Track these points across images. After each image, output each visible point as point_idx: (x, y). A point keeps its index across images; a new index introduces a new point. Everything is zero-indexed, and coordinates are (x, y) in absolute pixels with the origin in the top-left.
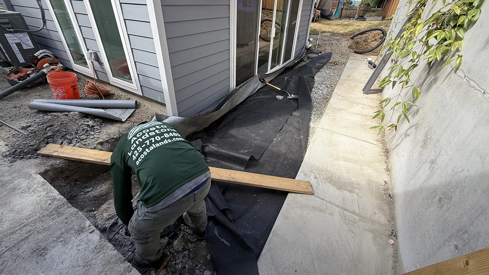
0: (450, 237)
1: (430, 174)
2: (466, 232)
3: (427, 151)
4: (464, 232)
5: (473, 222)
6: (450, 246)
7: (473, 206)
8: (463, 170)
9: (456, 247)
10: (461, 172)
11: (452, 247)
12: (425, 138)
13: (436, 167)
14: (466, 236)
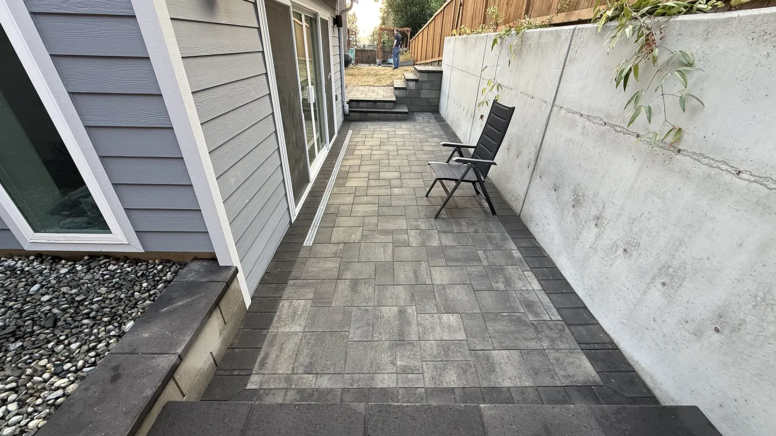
0: (653, 278)
1: (600, 231)
2: (669, 267)
3: (584, 209)
4: (667, 267)
5: (673, 255)
6: (655, 286)
7: (668, 242)
8: (642, 214)
9: (664, 284)
10: (641, 216)
11: (660, 286)
12: (575, 196)
13: (606, 222)
14: (671, 270)
